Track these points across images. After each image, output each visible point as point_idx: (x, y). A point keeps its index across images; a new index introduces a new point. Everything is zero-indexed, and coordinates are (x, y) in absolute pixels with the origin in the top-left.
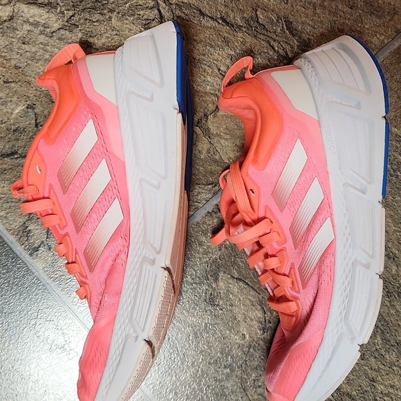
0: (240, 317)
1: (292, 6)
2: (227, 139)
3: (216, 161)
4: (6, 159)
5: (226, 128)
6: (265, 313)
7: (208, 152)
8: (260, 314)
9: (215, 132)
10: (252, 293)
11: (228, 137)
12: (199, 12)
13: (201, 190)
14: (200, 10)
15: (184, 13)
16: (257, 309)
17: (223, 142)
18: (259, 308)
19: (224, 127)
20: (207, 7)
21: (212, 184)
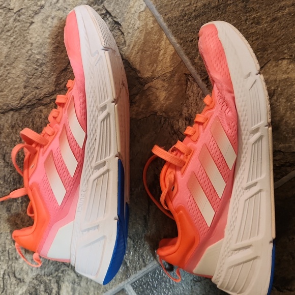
0: (285, 76)
1: (69, 5)
2: (157, 66)
3: (171, 76)
4: (149, 225)
5: (149, 65)
6: (285, 58)
7: (163, 80)
8: (285, 62)
9: (150, 74)
10: (269, 65)
11: (155, 65)
12: (64, 72)
13: (190, 90)
14: (63, 70)
15: (63, 82)
16: (281, 63)
17: (158, 69)
18: (280, 62)
19: (148, 66)
20: (61, 65)
21: (187, 81)
